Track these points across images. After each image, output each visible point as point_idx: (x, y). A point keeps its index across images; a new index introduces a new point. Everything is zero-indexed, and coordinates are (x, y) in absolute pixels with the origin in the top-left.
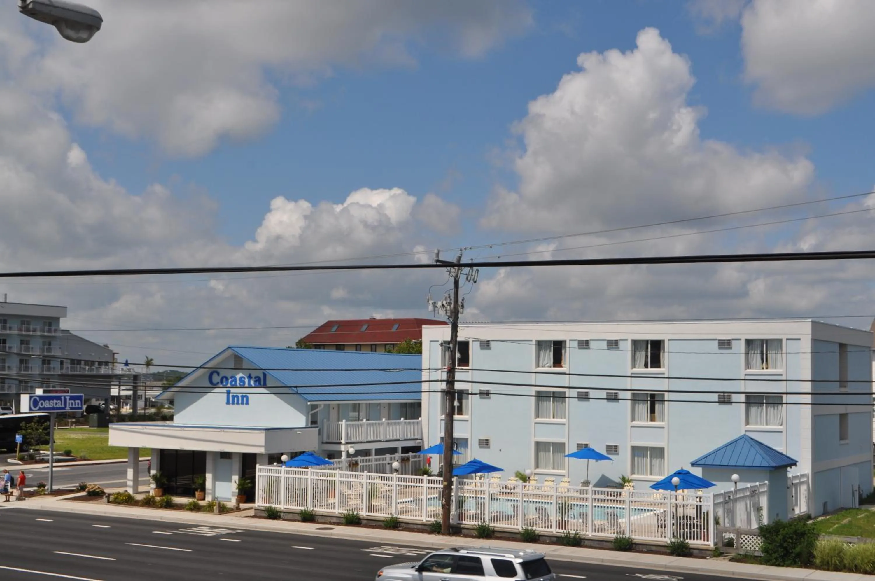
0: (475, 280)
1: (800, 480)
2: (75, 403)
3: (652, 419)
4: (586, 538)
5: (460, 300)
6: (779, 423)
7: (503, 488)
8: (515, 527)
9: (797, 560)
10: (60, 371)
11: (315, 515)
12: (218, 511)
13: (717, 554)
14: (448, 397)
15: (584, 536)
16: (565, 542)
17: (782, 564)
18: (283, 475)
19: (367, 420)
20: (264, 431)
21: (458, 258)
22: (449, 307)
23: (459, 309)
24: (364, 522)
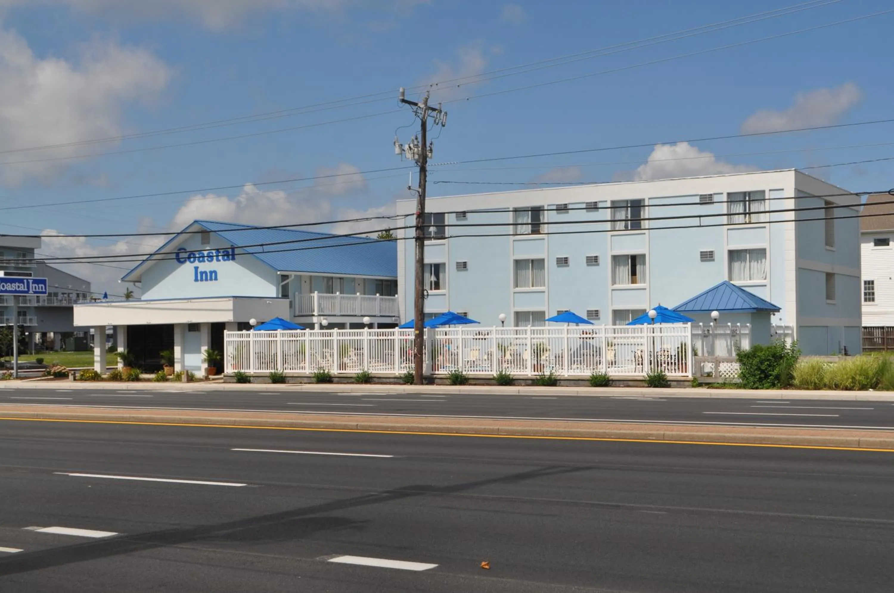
0: (444, 124)
1: (784, 331)
2: (39, 287)
3: (634, 281)
4: (562, 379)
5: (428, 144)
6: (763, 277)
7: (476, 334)
8: (490, 373)
9: (776, 382)
10: (36, 304)
11: (285, 377)
12: (186, 380)
13: (695, 384)
14: (417, 244)
15: (559, 377)
16: (540, 383)
17: (760, 387)
18: (251, 339)
19: (341, 293)
20: (232, 299)
21: (424, 99)
22: (416, 149)
23: (428, 153)
24: (335, 380)
